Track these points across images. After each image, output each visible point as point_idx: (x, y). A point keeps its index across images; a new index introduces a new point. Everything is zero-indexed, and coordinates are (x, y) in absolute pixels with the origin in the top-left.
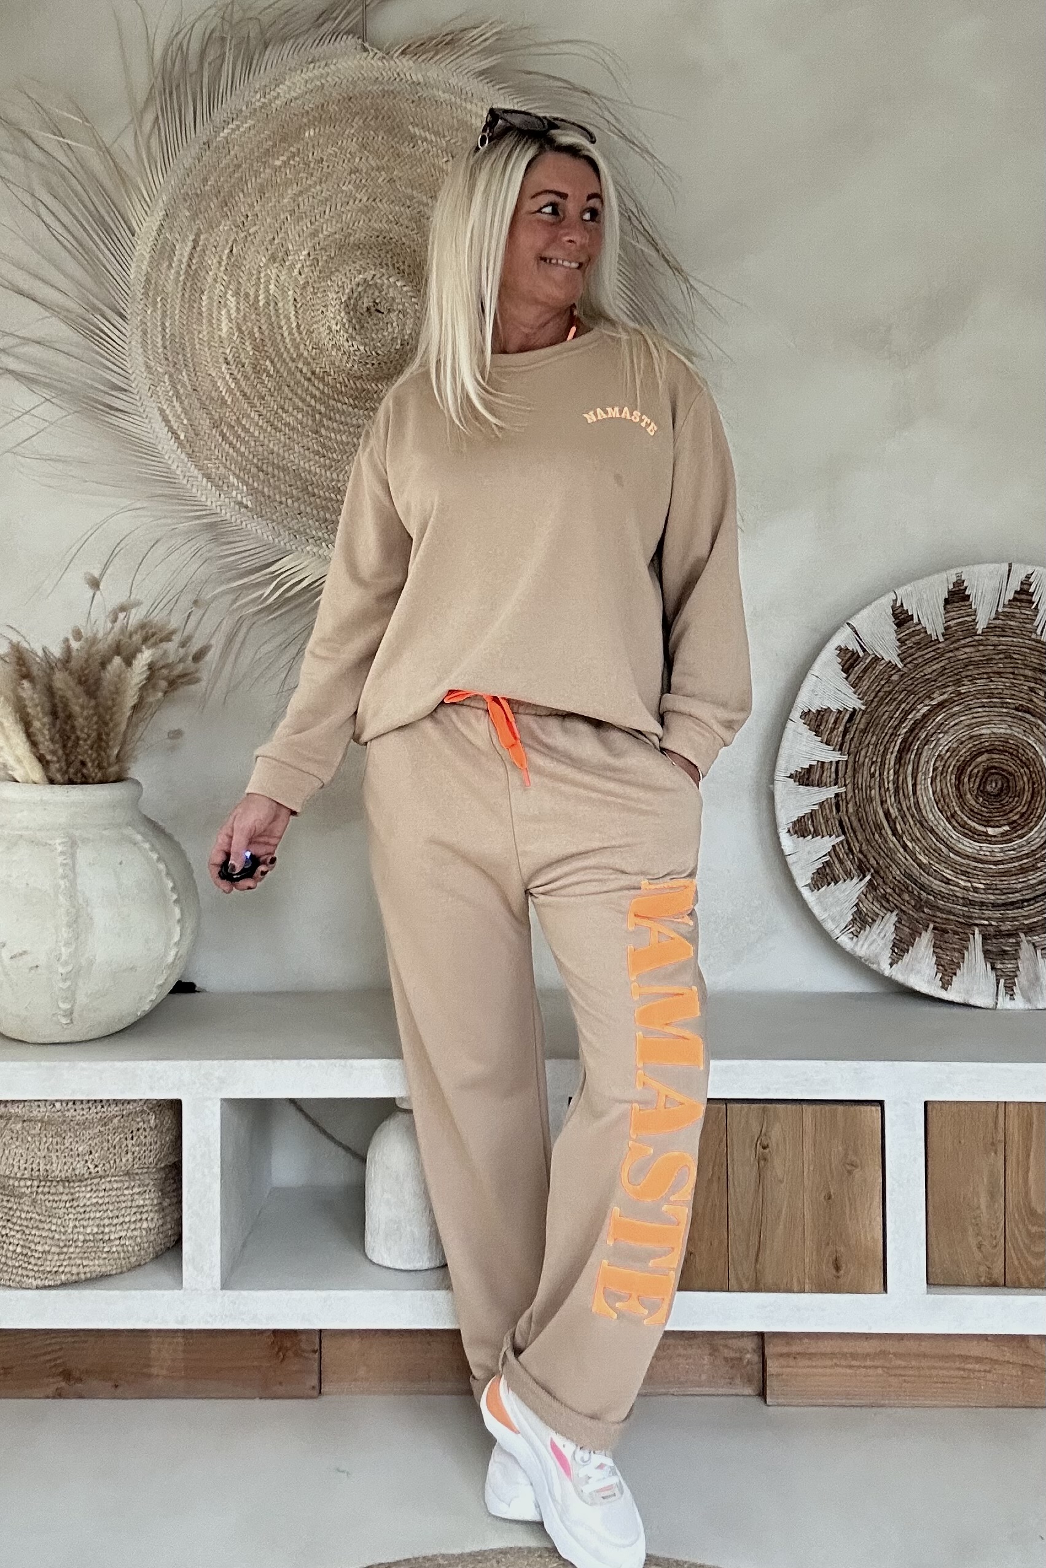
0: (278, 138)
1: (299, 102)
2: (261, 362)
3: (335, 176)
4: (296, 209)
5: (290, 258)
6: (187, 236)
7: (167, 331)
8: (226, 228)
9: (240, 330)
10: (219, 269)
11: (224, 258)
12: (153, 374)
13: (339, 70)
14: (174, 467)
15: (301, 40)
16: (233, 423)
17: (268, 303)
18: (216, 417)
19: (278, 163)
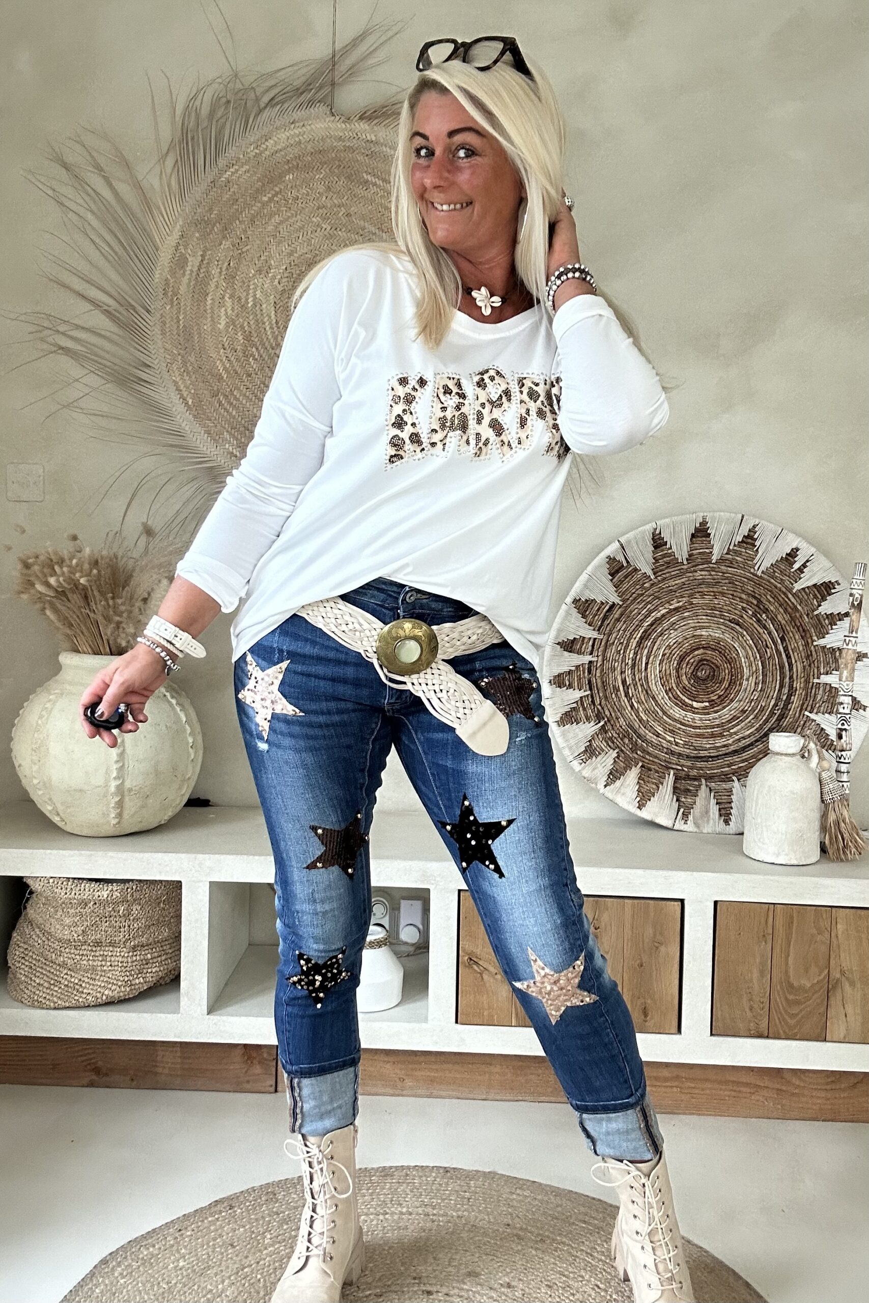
0: (267, 179)
1: (283, 153)
2: (249, 349)
3: (307, 210)
4: (278, 234)
5: (272, 271)
6: (197, 253)
7: (181, 322)
8: (226, 247)
9: (234, 324)
10: (220, 277)
11: (223, 270)
12: (170, 355)
13: (312, 128)
14: (183, 425)
15: (286, 105)
16: (227, 394)
17: (255, 305)
18: (215, 389)
19: (265, 199)
